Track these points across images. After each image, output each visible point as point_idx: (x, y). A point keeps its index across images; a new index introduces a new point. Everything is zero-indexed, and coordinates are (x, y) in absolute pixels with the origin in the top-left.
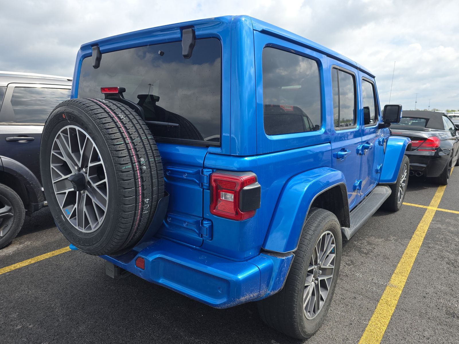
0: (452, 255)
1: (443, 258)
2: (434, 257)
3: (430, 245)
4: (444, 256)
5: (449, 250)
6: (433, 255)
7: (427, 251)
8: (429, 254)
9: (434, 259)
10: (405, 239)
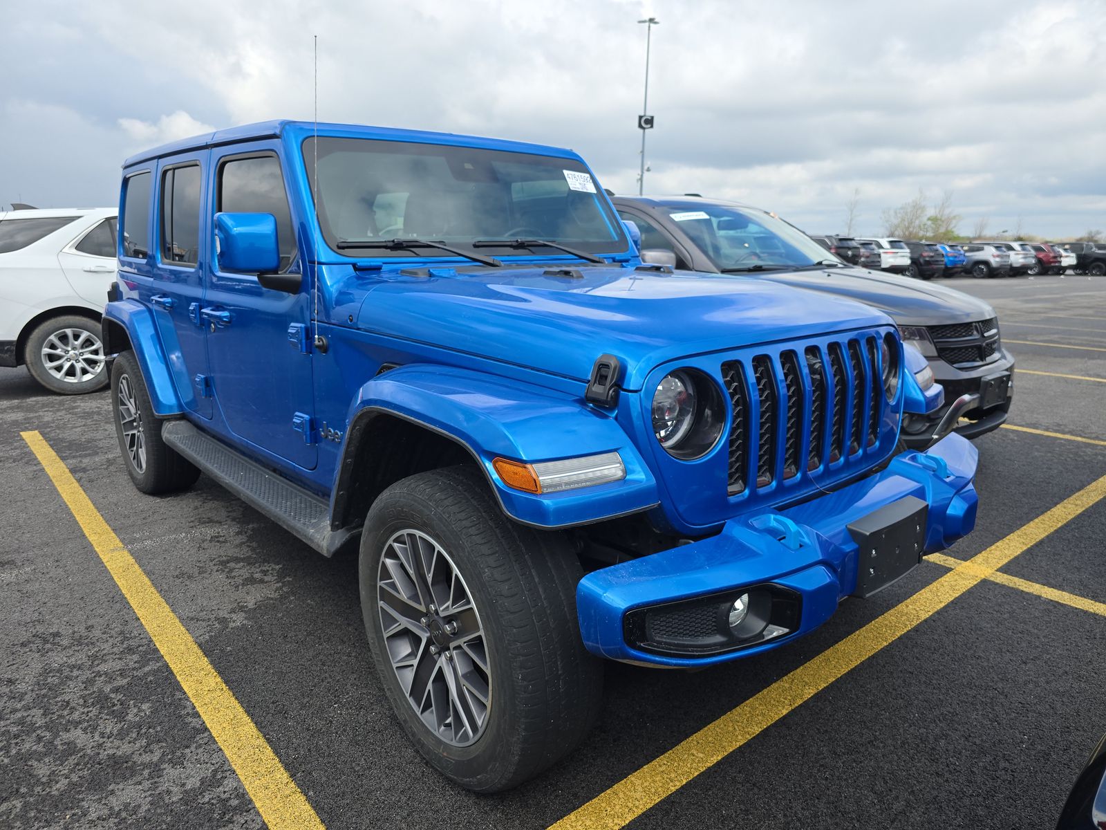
0: (61, 662)
1: (79, 641)
2: (97, 633)
3: (136, 657)
4: (76, 649)
5: (75, 673)
6: (104, 636)
7: (126, 638)
8: (113, 632)
9: (92, 627)
10: (211, 637)
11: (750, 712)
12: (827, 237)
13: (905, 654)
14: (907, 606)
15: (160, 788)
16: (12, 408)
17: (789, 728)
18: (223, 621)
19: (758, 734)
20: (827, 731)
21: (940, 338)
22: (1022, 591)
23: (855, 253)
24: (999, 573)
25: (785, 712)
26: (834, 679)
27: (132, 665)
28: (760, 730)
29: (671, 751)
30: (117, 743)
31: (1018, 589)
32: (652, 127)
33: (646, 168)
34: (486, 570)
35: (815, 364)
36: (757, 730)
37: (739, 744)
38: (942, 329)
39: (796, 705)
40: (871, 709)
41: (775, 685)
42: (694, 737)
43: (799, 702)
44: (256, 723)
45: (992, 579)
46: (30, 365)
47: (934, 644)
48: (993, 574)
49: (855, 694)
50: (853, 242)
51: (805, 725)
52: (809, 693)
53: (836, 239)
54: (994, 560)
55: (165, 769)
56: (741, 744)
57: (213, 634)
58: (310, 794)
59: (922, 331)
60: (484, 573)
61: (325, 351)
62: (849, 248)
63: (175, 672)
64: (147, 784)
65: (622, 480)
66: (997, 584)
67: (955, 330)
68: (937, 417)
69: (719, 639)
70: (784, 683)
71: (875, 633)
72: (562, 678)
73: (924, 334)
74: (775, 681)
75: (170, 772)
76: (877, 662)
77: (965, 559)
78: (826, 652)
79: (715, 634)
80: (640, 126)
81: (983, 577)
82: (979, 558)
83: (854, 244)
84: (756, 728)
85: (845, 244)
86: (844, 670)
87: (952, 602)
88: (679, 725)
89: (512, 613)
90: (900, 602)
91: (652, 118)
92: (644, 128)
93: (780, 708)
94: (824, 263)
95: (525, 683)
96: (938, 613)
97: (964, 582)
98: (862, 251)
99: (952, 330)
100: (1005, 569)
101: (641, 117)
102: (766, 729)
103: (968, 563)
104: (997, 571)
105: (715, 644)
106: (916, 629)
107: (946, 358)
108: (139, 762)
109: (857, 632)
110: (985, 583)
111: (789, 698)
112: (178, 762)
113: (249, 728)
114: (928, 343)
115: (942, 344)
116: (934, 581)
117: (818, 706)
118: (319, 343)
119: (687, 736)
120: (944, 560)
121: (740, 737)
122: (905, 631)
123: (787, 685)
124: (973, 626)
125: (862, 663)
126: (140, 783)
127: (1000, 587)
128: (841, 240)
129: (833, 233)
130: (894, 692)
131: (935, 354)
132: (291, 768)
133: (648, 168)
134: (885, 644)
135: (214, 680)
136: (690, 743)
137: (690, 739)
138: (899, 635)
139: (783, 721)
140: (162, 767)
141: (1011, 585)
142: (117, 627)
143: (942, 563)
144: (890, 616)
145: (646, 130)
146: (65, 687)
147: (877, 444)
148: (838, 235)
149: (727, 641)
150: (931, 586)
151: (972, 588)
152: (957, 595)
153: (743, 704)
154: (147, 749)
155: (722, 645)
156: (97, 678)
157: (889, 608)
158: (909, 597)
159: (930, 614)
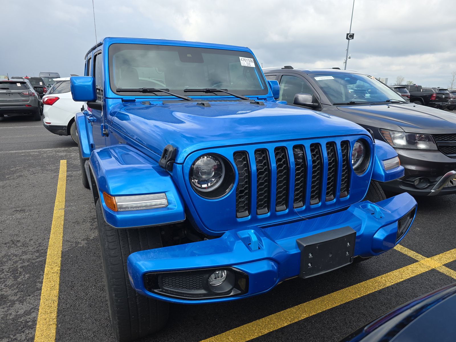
0: (12, 253)
1: (24, 245)
2: (32, 242)
3: (37, 256)
4: (21, 248)
5: (14, 258)
6: (33, 244)
7: (40, 246)
8: (37, 243)
9: (32, 239)
10: (68, 250)
11: (268, 321)
12: (433, 88)
13: (366, 304)
14: (382, 278)
15: (9, 312)
16: (63, 151)
17: (283, 333)
18: (77, 243)
19: (266, 334)
20: (301, 339)
21: (441, 141)
22: (453, 278)
23: (447, 96)
24: (444, 267)
25: (286, 324)
26: (321, 312)
27: (34, 257)
28: (268, 332)
29: (219, 335)
30: (8, 289)
31: (450, 277)
32: (353, 38)
33: (348, 57)
34: (107, 243)
35: (299, 154)
36: (266, 331)
37: (254, 337)
38: (442, 136)
39: (294, 322)
40: (331, 331)
41: (289, 310)
42: (234, 330)
43: (296, 320)
44: (60, 290)
45: (438, 269)
46: (72, 135)
47: (385, 301)
48: (440, 266)
49: (328, 321)
50: (447, 91)
51: (292, 334)
52: (305, 316)
53: (437, 90)
54: (445, 259)
55: (16, 304)
56: (255, 337)
57: (70, 248)
58: (59, 326)
59: (429, 136)
60: (106, 244)
61: (107, 136)
62: (443, 94)
63: (47, 262)
64: (6, 309)
65: (166, 207)
66: (440, 272)
67: (450, 137)
68: (435, 181)
69: (203, 292)
70: (293, 309)
71: (356, 290)
72: (138, 298)
73: (431, 139)
74: (290, 307)
75: (17, 305)
76: (349, 306)
77: (428, 257)
78: (325, 296)
79: (202, 289)
80: (347, 38)
81: (433, 267)
82: (436, 257)
83: (447, 92)
84: (267, 331)
85: (442, 92)
86: (330, 307)
87: (408, 279)
88: (230, 322)
89: (113, 265)
90: (379, 275)
91: (353, 34)
92: (349, 39)
93: (284, 322)
94: (390, 101)
95: (116, 298)
96: (397, 284)
97: (421, 269)
98: (451, 95)
99: (448, 137)
100: (447, 265)
101: (348, 34)
102: (271, 332)
103: (429, 259)
104: (443, 265)
105: (200, 294)
106: (380, 292)
107: (443, 151)
108: (9, 299)
109: (347, 288)
110: (433, 270)
111: (292, 317)
112: (21, 302)
113: (56, 292)
114: (433, 143)
115: (440, 144)
116: (404, 266)
117: (305, 324)
118: (105, 132)
119: (231, 329)
120: (416, 256)
121: (256, 334)
122: (374, 291)
123: (295, 311)
124: (413, 294)
125: (340, 305)
126: (4, 308)
127: (441, 274)
128: (440, 90)
129: (436, 87)
130: (349, 324)
131: (437, 149)
132: (59, 312)
133: (350, 57)
134: (359, 297)
135: (57, 269)
136: (231, 332)
137: (232, 330)
138: (369, 293)
139: (282, 330)
140: (15, 303)
141: (448, 274)
142: (40, 241)
143: (414, 257)
144: (369, 282)
145: (350, 40)
146: (7, 263)
147: (348, 196)
148: (439, 88)
149: (208, 293)
150: (401, 269)
151: (424, 273)
152: (413, 276)
153: (267, 317)
154: (16, 294)
155: (204, 295)
156: (19, 261)
157: (371, 278)
158: (386, 273)
159: (393, 284)
